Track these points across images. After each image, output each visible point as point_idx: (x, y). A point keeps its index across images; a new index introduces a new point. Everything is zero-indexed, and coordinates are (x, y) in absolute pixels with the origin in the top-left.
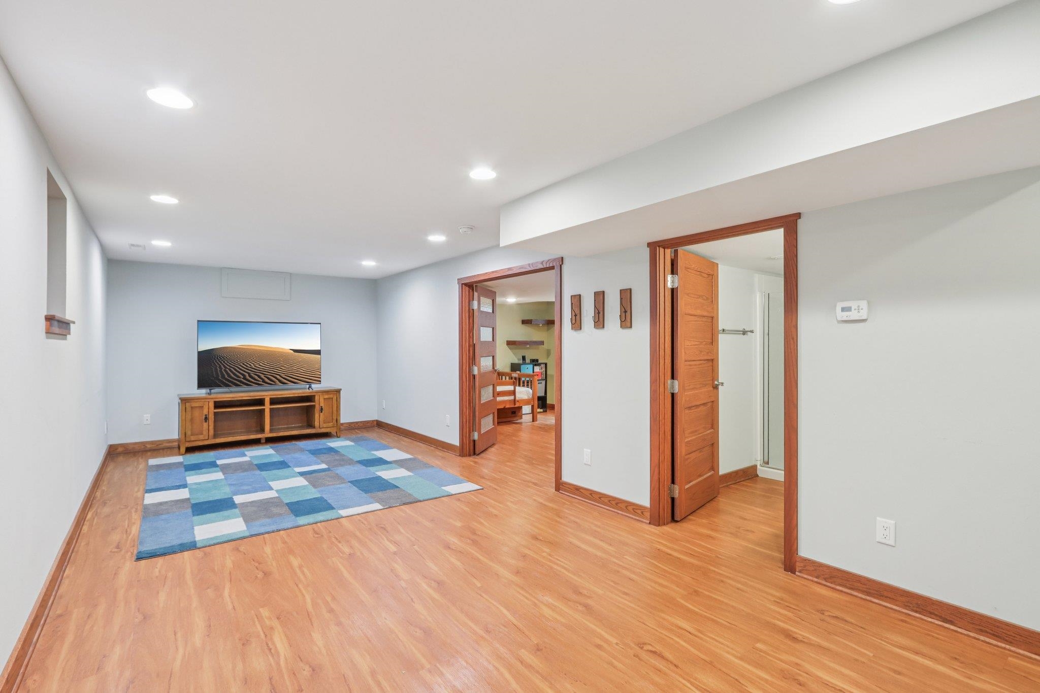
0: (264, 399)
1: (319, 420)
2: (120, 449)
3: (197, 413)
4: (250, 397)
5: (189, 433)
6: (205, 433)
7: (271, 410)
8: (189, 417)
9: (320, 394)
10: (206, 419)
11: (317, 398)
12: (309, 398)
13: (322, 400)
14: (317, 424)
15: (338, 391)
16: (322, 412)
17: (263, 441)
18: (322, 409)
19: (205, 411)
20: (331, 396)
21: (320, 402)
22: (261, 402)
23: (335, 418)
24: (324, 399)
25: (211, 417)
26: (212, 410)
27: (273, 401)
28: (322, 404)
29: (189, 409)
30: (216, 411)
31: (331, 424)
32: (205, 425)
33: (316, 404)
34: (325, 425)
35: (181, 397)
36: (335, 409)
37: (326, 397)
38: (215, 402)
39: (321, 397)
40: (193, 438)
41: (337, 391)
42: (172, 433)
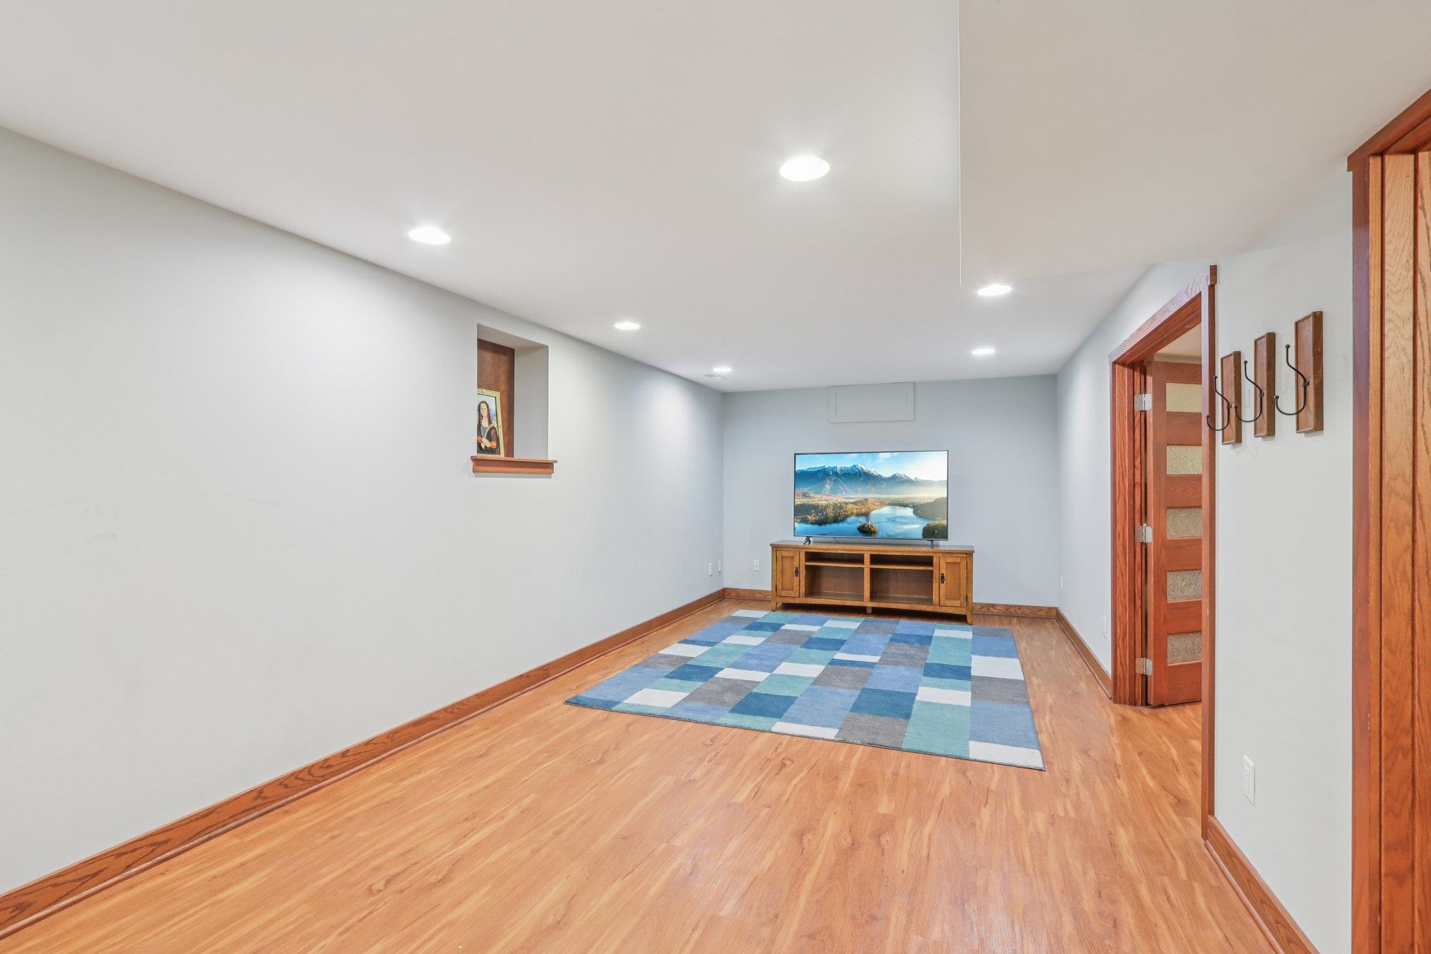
0: (863, 555)
1: (939, 592)
2: (733, 594)
3: (787, 564)
4: (846, 550)
5: (779, 586)
6: (796, 588)
7: (872, 570)
8: (779, 568)
9: (941, 555)
10: (797, 572)
11: (935, 560)
12: (928, 561)
13: (943, 565)
14: (935, 598)
15: (970, 554)
16: (943, 582)
17: (869, 611)
18: (943, 577)
19: (796, 564)
20: (958, 560)
21: (940, 566)
22: (859, 559)
23: (963, 593)
24: (947, 563)
25: (803, 572)
26: (803, 563)
27: (875, 559)
28: (943, 571)
29: (779, 558)
30: (807, 564)
31: (957, 603)
32: (796, 579)
33: (935, 569)
34: (948, 603)
35: (772, 543)
36: (963, 580)
37: (950, 560)
38: (807, 553)
39: (942, 560)
40: (784, 593)
41: (966, 554)
42: (764, 583)
